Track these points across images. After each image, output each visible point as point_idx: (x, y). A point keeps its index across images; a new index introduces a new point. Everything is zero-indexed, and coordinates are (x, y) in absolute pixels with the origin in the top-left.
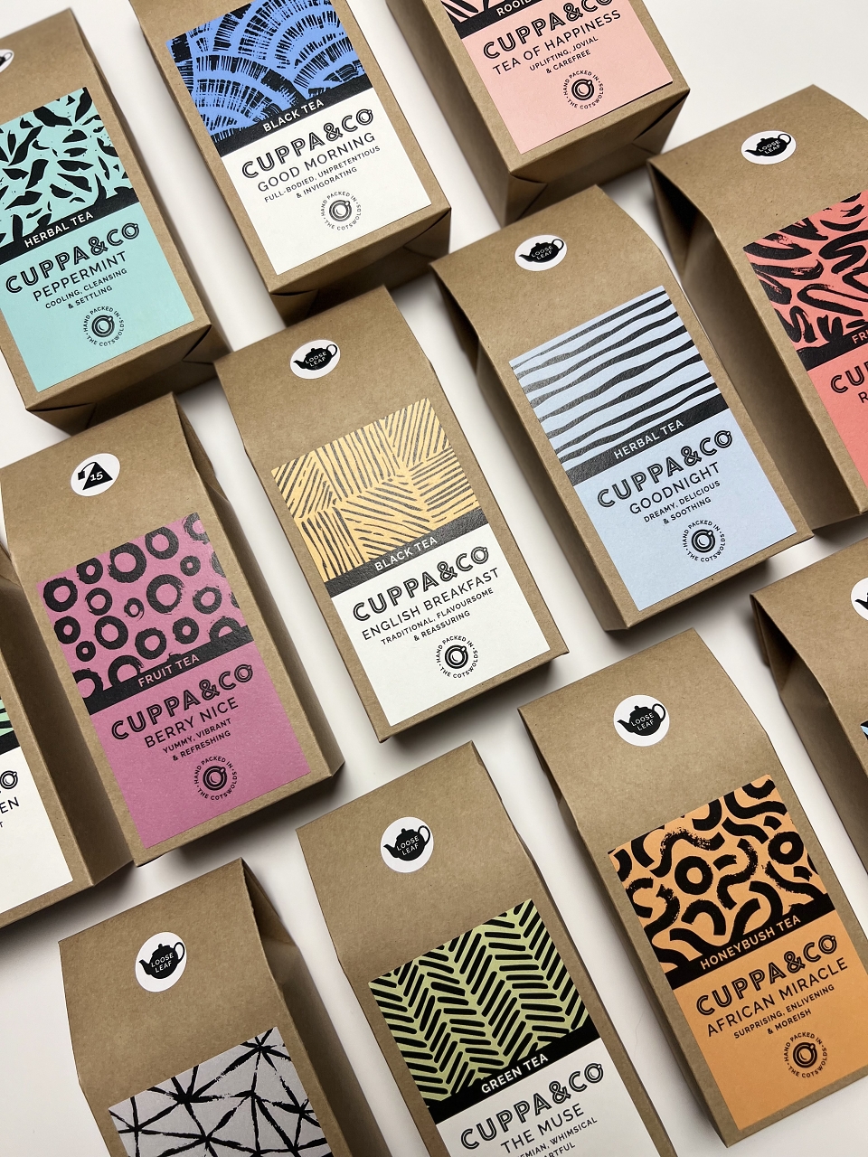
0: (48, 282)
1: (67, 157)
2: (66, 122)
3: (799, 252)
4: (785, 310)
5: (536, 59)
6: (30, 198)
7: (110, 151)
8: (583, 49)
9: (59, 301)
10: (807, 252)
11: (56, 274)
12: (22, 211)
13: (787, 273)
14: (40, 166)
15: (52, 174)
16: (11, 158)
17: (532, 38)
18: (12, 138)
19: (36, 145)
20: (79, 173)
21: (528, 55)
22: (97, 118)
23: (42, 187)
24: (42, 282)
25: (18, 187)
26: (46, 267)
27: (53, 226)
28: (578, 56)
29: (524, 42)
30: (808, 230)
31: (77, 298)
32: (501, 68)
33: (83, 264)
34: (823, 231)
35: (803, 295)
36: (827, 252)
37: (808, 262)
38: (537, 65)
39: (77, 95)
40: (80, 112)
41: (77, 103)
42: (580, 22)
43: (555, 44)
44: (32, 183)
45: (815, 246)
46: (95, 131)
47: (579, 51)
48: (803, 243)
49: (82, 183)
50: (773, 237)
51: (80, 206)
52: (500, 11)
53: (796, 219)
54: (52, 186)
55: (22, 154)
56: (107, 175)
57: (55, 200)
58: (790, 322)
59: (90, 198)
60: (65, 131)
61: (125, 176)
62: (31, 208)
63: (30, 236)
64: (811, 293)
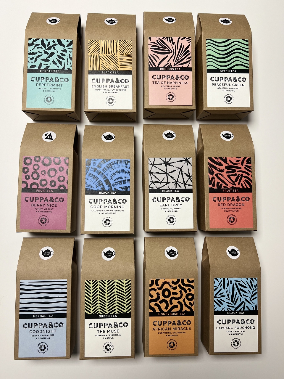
0: (41, 83)
1: (60, 55)
2: (64, 46)
3: (220, 164)
4: (211, 176)
5: (163, 84)
6: (47, 60)
7: (71, 58)
8: (176, 87)
9: (42, 88)
10: (222, 165)
11: (44, 82)
12: (43, 62)
13: (215, 168)
14: (53, 54)
15: (54, 57)
16: (47, 48)
17: (165, 79)
18: (49, 43)
19: (54, 48)
20: (61, 60)
21: (162, 83)
22: (72, 49)
23: (51, 59)
24: (40, 82)
25: (45, 56)
26: (43, 79)
27: (49, 70)
28: (174, 89)
29: (163, 79)
30: (225, 160)
31: (46, 90)
32: (154, 83)
33: (51, 82)
34: (228, 162)
35: (216, 175)
36: (227, 168)
37: (221, 168)
38: (163, 86)
39: (70, 41)
40: (68, 45)
41: (69, 43)
42: (178, 81)
43: (170, 83)
44: (49, 57)
45: (225, 165)
46: (70, 52)
47: (174, 88)
48: (222, 163)
49: (60, 63)
50: (216, 158)
51: (57, 68)
52: (161, 69)
53: (224, 157)
54: (53, 60)
55: (49, 49)
56: (67, 64)
57: (52, 64)
58: (211, 180)
59: (61, 67)
60: (62, 48)
61: (72, 66)
62: (46, 63)
63: (43, 69)
64: (219, 175)
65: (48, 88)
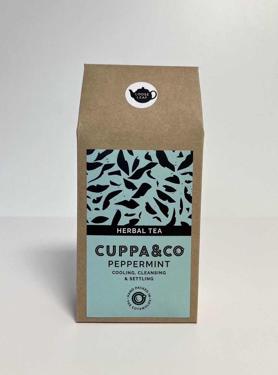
65: (136, 272)
